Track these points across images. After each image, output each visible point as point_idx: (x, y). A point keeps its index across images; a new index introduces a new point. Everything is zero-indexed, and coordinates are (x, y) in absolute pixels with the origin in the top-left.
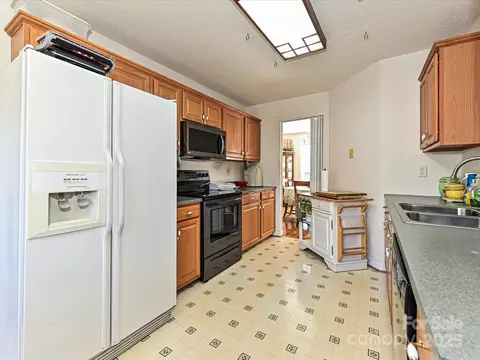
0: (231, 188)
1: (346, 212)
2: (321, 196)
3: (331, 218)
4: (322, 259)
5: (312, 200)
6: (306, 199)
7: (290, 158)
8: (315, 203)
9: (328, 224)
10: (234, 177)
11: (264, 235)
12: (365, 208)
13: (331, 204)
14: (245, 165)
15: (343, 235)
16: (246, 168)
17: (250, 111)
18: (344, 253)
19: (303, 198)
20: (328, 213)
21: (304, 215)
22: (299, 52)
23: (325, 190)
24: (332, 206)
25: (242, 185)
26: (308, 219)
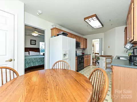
0: (81, 54)
1: (107, 60)
2: (102, 56)
3: (104, 61)
5: (100, 57)
6: (98, 57)
7: (93, 47)
9: (103, 62)
10: (81, 52)
11: (88, 65)
12: (112, 59)
14: (84, 49)
15: (107, 64)
16: (84, 50)
17: (84, 37)
18: (107, 68)
21: (98, 60)
23: (103, 55)
24: (104, 58)
25: (83, 53)
26: (99, 61)
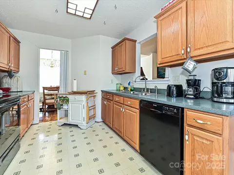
2: (76, 93)
3: (83, 103)
4: (77, 126)
5: (69, 96)
6: (64, 96)
8: (71, 97)
9: (81, 107)
12: (95, 97)
13: (83, 96)
15: (89, 110)
18: (90, 118)
19: (61, 96)
20: (82, 101)
21: (62, 105)
22: (78, 13)
24: (84, 98)
